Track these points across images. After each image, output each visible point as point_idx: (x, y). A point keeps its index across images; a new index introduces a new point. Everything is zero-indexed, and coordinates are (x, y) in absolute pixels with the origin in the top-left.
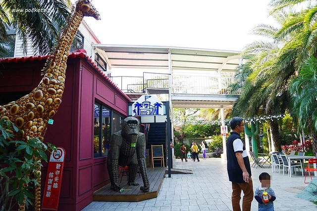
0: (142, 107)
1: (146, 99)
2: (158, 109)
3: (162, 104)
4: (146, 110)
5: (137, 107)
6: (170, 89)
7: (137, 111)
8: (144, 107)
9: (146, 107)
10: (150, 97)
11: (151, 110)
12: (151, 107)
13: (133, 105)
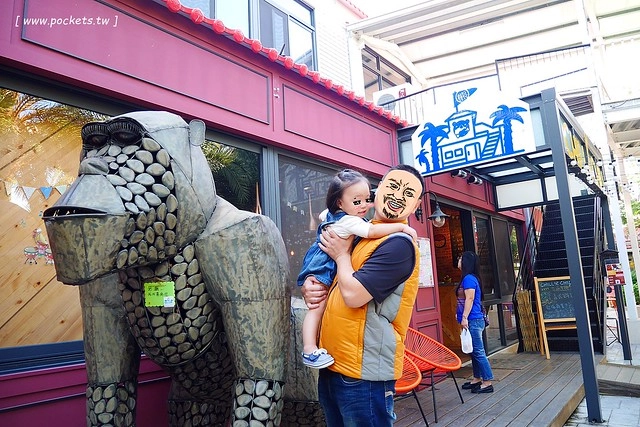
0: (446, 135)
1: (456, 104)
2: (509, 131)
3: (525, 105)
4: (462, 145)
5: (429, 141)
6: (593, 92)
7: (429, 157)
8: (452, 137)
9: (462, 134)
10: (472, 91)
11: (482, 141)
12: (479, 129)
13: (416, 137)
